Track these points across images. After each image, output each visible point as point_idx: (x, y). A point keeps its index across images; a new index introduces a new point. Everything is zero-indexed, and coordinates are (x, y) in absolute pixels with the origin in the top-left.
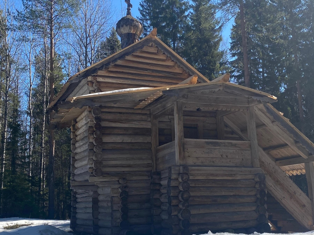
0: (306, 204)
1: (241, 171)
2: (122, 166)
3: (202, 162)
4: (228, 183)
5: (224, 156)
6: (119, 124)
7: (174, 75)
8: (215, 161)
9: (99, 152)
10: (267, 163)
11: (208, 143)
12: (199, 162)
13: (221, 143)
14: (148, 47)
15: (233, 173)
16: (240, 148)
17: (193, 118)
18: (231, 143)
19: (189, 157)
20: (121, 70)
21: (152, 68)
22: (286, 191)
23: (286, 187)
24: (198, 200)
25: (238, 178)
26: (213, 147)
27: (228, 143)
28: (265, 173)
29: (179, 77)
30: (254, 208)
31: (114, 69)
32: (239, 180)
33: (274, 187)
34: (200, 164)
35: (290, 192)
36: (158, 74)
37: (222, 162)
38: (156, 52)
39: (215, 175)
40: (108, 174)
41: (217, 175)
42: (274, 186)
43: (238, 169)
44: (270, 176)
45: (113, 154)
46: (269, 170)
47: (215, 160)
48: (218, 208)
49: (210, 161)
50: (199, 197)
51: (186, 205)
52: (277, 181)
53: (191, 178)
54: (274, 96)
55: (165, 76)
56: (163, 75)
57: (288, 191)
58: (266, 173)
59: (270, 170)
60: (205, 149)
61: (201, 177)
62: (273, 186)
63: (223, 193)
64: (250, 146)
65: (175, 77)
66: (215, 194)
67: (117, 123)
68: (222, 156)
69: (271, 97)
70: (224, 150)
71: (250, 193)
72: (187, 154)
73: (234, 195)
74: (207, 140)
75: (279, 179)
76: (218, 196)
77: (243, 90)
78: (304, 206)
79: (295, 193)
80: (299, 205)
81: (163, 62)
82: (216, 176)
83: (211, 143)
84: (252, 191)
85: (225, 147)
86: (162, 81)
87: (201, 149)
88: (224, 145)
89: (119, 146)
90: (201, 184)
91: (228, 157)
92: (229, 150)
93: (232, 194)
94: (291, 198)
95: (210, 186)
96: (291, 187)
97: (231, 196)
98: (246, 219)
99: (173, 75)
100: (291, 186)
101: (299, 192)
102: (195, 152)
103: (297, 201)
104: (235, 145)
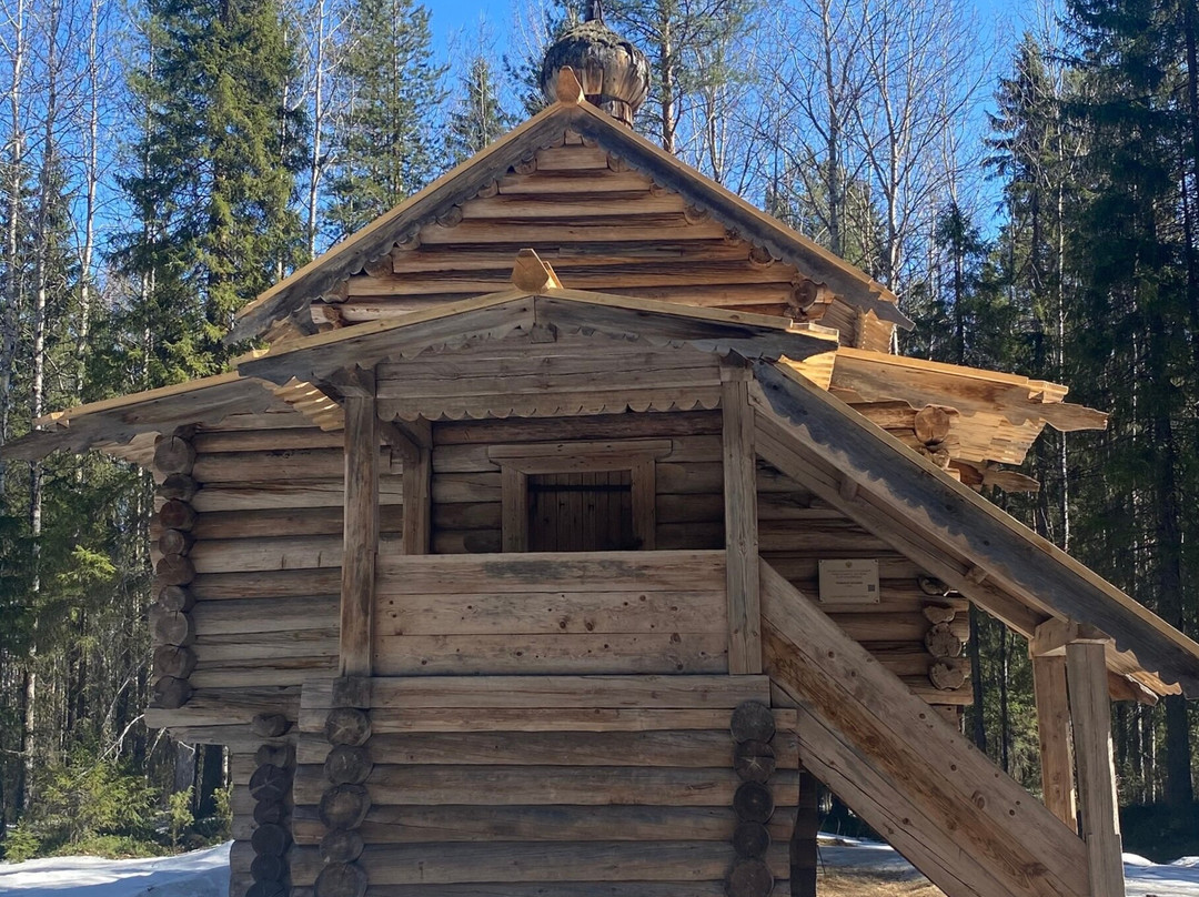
0: (1047, 861)
1: (654, 695)
2: (278, 666)
3: (460, 657)
4: (578, 750)
5: (577, 626)
6: (269, 495)
7: (682, 251)
8: (528, 649)
9: (173, 614)
10: (817, 649)
11: (496, 570)
12: (446, 657)
13: (565, 565)
14: (564, 151)
15: (605, 703)
16: (664, 583)
17: (604, 444)
18: (619, 564)
19: (399, 634)
20: (445, 266)
21: (579, 236)
22: (922, 787)
23: (925, 770)
24: (420, 823)
25: (637, 726)
26: (519, 588)
27: (601, 563)
28: (798, 697)
29: (707, 255)
30: (715, 869)
31: (414, 264)
32: (643, 734)
33: (848, 772)
34: (450, 664)
35: (950, 795)
36: (605, 260)
37: (565, 653)
38: (605, 165)
39: (511, 712)
40: (215, 698)
41: (523, 714)
42: (850, 764)
43: (637, 683)
44: (832, 714)
45: (240, 618)
46: (826, 684)
47: (525, 645)
48: (516, 863)
49: (502, 650)
50: (425, 810)
51: (337, 846)
52: (873, 740)
53: (388, 726)
54: (812, 326)
55: (639, 261)
56: (629, 261)
57: (935, 791)
58: (809, 698)
59: (832, 683)
60: (480, 597)
61: (441, 722)
62: (840, 763)
63: (552, 796)
64: (721, 573)
65: (685, 259)
66: (512, 800)
67: (262, 495)
68: (563, 625)
69: (804, 333)
70: (575, 598)
71: (700, 798)
72: (387, 625)
73: (612, 806)
74: (492, 557)
75: (884, 731)
76: (527, 809)
77: (642, 314)
78: (1036, 869)
79: (980, 803)
80: (1001, 864)
81: (632, 203)
82: (518, 717)
83: (513, 568)
84: (712, 785)
85: (583, 583)
86: (621, 285)
87: (462, 597)
88: (581, 573)
89: (267, 585)
90: (442, 753)
91: (595, 630)
92: (604, 597)
93: (600, 799)
94: (952, 827)
95: (492, 761)
96: (953, 767)
97: (593, 809)
99: (675, 251)
100: (955, 762)
101: (1004, 798)
102: (426, 610)
103: (991, 842)
104: (640, 573)
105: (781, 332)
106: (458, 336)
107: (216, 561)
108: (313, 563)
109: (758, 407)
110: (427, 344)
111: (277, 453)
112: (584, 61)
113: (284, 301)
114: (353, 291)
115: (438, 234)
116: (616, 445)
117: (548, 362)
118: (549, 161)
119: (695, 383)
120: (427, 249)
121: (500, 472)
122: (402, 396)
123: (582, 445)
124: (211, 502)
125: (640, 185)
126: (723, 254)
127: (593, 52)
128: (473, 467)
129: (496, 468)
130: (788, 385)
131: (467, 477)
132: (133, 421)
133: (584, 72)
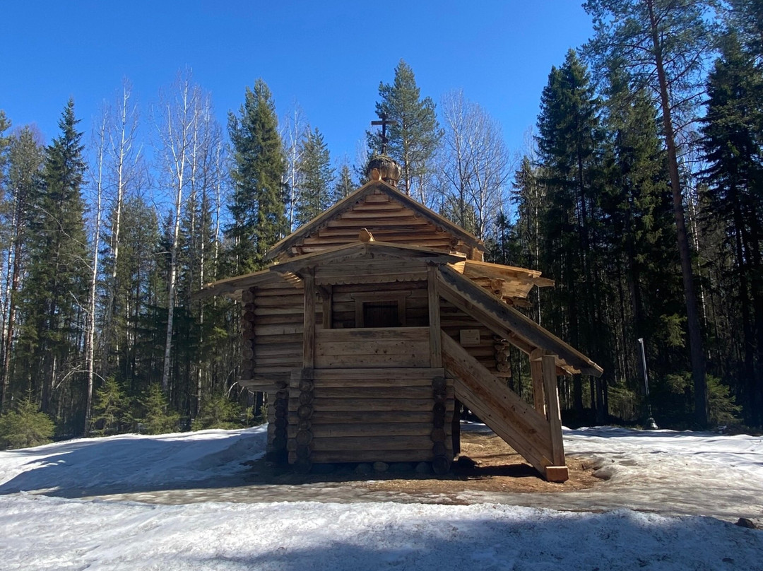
0: (537, 429)
1: (406, 375)
2: (283, 366)
3: (343, 362)
4: (382, 393)
5: (381, 352)
6: (279, 310)
7: (413, 229)
8: (365, 360)
9: (248, 349)
10: (460, 359)
11: (352, 333)
12: (338, 362)
13: (376, 332)
14: (375, 196)
15: (390, 377)
16: (409, 338)
17: (389, 292)
18: (394, 331)
19: (322, 355)
20: (336, 234)
21: (380, 224)
22: (495, 404)
23: (496, 399)
24: (330, 417)
25: (401, 385)
26: (362, 340)
27: (389, 332)
28: (454, 375)
29: (421, 230)
30: (427, 432)
31: (326, 234)
32: (403, 388)
33: (470, 400)
34: (339, 365)
35: (504, 407)
36: (388, 231)
37: (377, 361)
38: (388, 200)
40: (262, 376)
41: (363, 381)
42: (471, 397)
43: (401, 371)
44: (465, 381)
45: (270, 350)
46: (463, 371)
47: (364, 358)
48: (361, 430)
49: (356, 360)
50: (332, 413)
51: (303, 425)
52: (479, 389)
53: (319, 385)
54: (457, 253)
55: (400, 232)
56: (396, 232)
57: (500, 406)
58: (457, 375)
59: (465, 370)
60: (349, 343)
61: (337, 384)
62: (468, 397)
63: (373, 408)
64: (428, 334)
65: (415, 231)
66: (360, 409)
67: (277, 309)
68: (376, 352)
69: (455, 255)
70: (380, 343)
71: (421, 408)
72: (318, 352)
73: (393, 411)
74: (352, 330)
75: (482, 386)
76: (364, 412)
77: (402, 249)
78: (533, 431)
79: (514, 410)
80: (521, 430)
81: (397, 213)
82: (361, 382)
83: (360, 333)
84: (426, 404)
85: (383, 338)
86: (394, 240)
87: (342, 343)
88: (381, 335)
89: (279, 339)
90: (337, 394)
91: (387, 353)
92: (390, 342)
93: (389, 409)
94: (505, 417)
95: (353, 397)
96: (505, 398)
97: (387, 412)
98: (410, 448)
99: (411, 228)
100: (506, 396)
101: (522, 408)
102: (331, 347)
103: (518, 422)
104: (401, 334)
105: (447, 255)
106: (341, 257)
107: (262, 331)
108: (294, 332)
109: (440, 279)
110: (331, 259)
111: (282, 296)
112: (381, 167)
113: (283, 246)
114: (305, 243)
115: (333, 224)
116: (392, 292)
117: (370, 265)
118: (369, 199)
119: (419, 272)
120: (330, 229)
121: (355, 301)
122: (323, 277)
123: (382, 292)
124: (260, 312)
125: (399, 207)
126: (427, 229)
127: (383, 164)
128: (346, 300)
129: (353, 300)
130: (450, 272)
131: (344, 303)
132: (235, 286)
133: (381, 170)
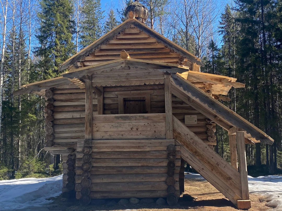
0: (232, 177)
1: (151, 143)
2: (72, 138)
3: (110, 136)
4: (135, 155)
5: (135, 129)
6: (71, 103)
7: (156, 50)
8: (124, 134)
9: (50, 127)
10: (184, 134)
11: (116, 117)
12: (107, 136)
13: (132, 116)
14: (131, 29)
15: (140, 145)
16: (152, 120)
17: (140, 91)
18: (143, 116)
19: (98, 131)
20: (106, 54)
21: (134, 47)
22: (206, 162)
23: (207, 158)
24: (102, 170)
25: (147, 150)
26: (122, 121)
27: (139, 116)
28: (180, 143)
29: (161, 51)
30: (163, 179)
31: (99, 53)
32: (148, 151)
33: (191, 159)
35: (212, 163)
36: (139, 52)
37: (132, 135)
38: (139, 32)
39: (121, 147)
40: (59, 145)
41: (123, 147)
42: (191, 157)
43: (147, 141)
44: (188, 147)
45: (64, 128)
46: (186, 141)
47: (124, 133)
48: (122, 178)
49: (119, 134)
50: (103, 167)
51: (85, 175)
52: (196, 152)
53: (95, 150)
54: (183, 66)
55: (147, 52)
56: (144, 52)
57: (209, 163)
58: (183, 144)
59: (187, 140)
60: (115, 123)
61: (106, 149)
62: (189, 157)
63: (130, 164)
64: (165, 118)
65: (156, 52)
66: (121, 165)
67: (68, 102)
68: (132, 129)
69: (182, 67)
70: (134, 124)
71: (160, 164)
72: (95, 129)
73: (142, 166)
75: (198, 150)
76: (124, 167)
77: (148, 64)
78: (230, 179)
79: (218, 165)
80: (222, 177)
81: (145, 40)
83: (121, 117)
84: (163, 162)
85: (136, 120)
86: (143, 58)
87: (110, 124)
88: (135, 118)
89: (70, 121)
90: (107, 156)
91: (138, 130)
92: (140, 123)
93: (140, 165)
94: (212, 170)
95: (117, 157)
96: (213, 158)
97: (138, 167)
98: (153, 189)
99: (154, 50)
100: (213, 157)
101: (223, 164)
102: (103, 126)
103: (220, 173)
104: (147, 118)
105: (177, 67)
106: (109, 69)
107: (58, 116)
108: (79, 117)
109: (172, 83)
110: (102, 70)
111: (71, 93)
112: (134, 10)
113: (72, 61)
114: (86, 59)
115: (104, 47)
116: (142, 91)
117: (128, 74)
118: (127, 31)
119: (159, 78)
120: (102, 50)
121: (118, 97)
122: (97, 81)
123: (135, 92)
124: (57, 104)
125: (147, 36)
126: (164, 51)
127: (136, 8)
128: (112, 96)
129: (117, 96)
130: (178, 78)
131: (111, 98)
132: (41, 87)
133: (134, 12)
